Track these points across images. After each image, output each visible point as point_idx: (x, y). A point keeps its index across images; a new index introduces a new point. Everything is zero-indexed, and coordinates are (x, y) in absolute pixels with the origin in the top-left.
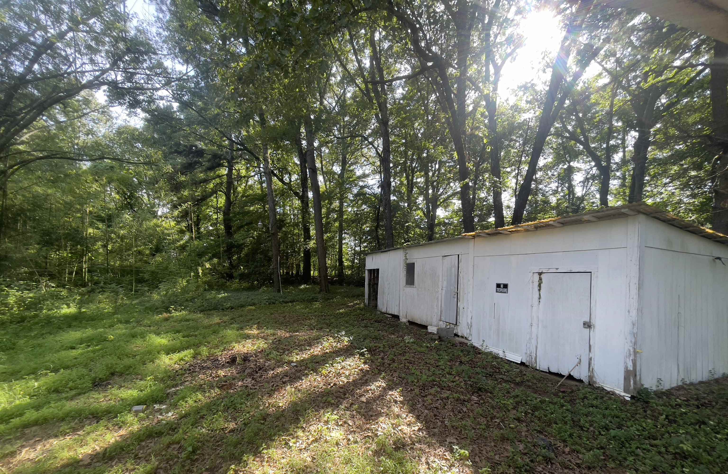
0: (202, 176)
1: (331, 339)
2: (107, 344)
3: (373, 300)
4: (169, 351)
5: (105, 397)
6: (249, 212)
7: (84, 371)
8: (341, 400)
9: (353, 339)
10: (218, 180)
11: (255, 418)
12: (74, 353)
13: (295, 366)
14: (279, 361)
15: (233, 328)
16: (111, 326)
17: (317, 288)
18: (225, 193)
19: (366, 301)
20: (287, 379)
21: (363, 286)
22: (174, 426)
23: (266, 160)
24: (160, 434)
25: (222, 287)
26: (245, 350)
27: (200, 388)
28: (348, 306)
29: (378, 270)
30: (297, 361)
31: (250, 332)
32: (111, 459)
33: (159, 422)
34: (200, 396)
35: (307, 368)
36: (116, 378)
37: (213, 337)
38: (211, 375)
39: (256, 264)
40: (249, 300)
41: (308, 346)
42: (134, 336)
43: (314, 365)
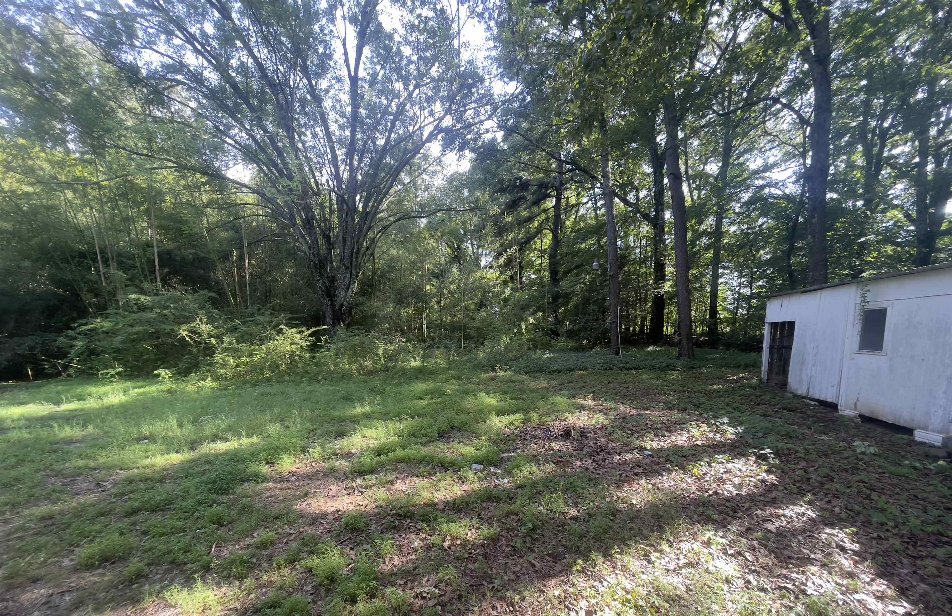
0: (525, 214)
1: (705, 427)
2: (446, 398)
3: (778, 373)
4: (500, 412)
5: (449, 449)
6: (580, 250)
7: (432, 421)
8: (729, 519)
9: (744, 432)
10: (543, 216)
11: (601, 510)
12: (423, 403)
13: (650, 455)
14: (625, 445)
15: (564, 395)
16: (447, 381)
17: (675, 351)
18: (552, 231)
19: (764, 375)
20: (640, 470)
21: (760, 350)
22: (511, 495)
23: (605, 176)
24: (498, 500)
25: (546, 347)
26: (580, 424)
27: (534, 459)
28: (728, 381)
29: (792, 324)
30: (651, 450)
31: (583, 402)
32: (459, 511)
33: (496, 486)
34: (534, 468)
35: (668, 460)
36: (455, 433)
37: (542, 403)
38: (544, 447)
39: (587, 317)
40: (579, 363)
41: (667, 431)
42: (466, 392)
43: (680, 460)
